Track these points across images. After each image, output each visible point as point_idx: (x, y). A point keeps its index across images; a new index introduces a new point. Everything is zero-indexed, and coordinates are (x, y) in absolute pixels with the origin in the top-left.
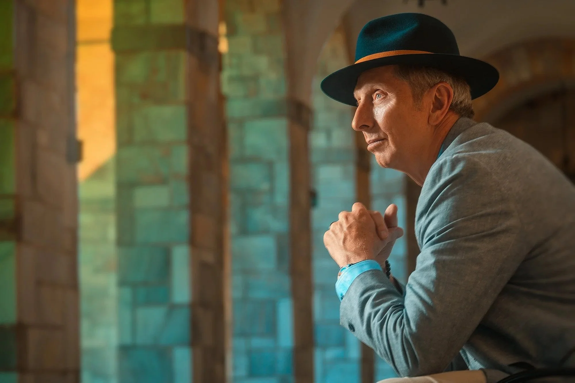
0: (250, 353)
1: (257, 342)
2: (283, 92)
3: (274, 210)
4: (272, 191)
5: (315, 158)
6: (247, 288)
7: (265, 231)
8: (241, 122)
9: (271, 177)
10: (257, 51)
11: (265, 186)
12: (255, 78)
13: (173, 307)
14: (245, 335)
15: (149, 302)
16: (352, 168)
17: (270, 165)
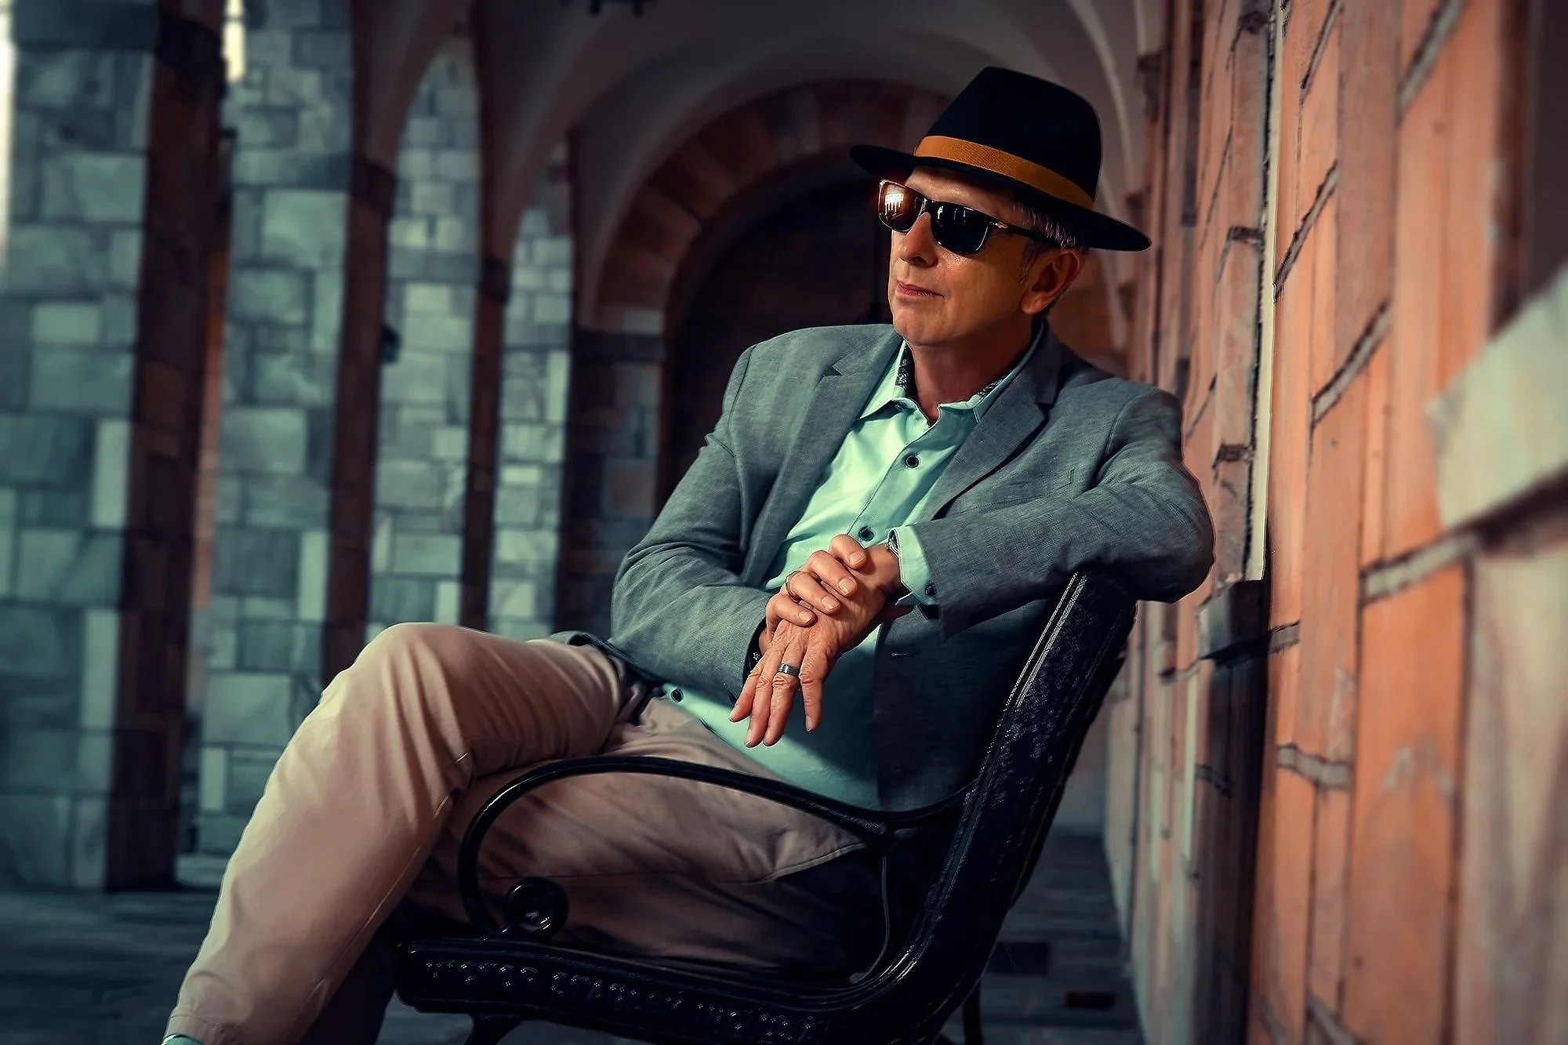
0: (242, 625)
1: (257, 607)
2: (343, 140)
3: (308, 363)
4: (307, 326)
5: (396, 268)
6: (245, 504)
7: (288, 402)
8: (259, 192)
9: (308, 300)
10: (298, 61)
11: (295, 316)
12: (292, 111)
13: (90, 534)
14: (236, 591)
15: (47, 522)
16: (469, 293)
17: (308, 277)
